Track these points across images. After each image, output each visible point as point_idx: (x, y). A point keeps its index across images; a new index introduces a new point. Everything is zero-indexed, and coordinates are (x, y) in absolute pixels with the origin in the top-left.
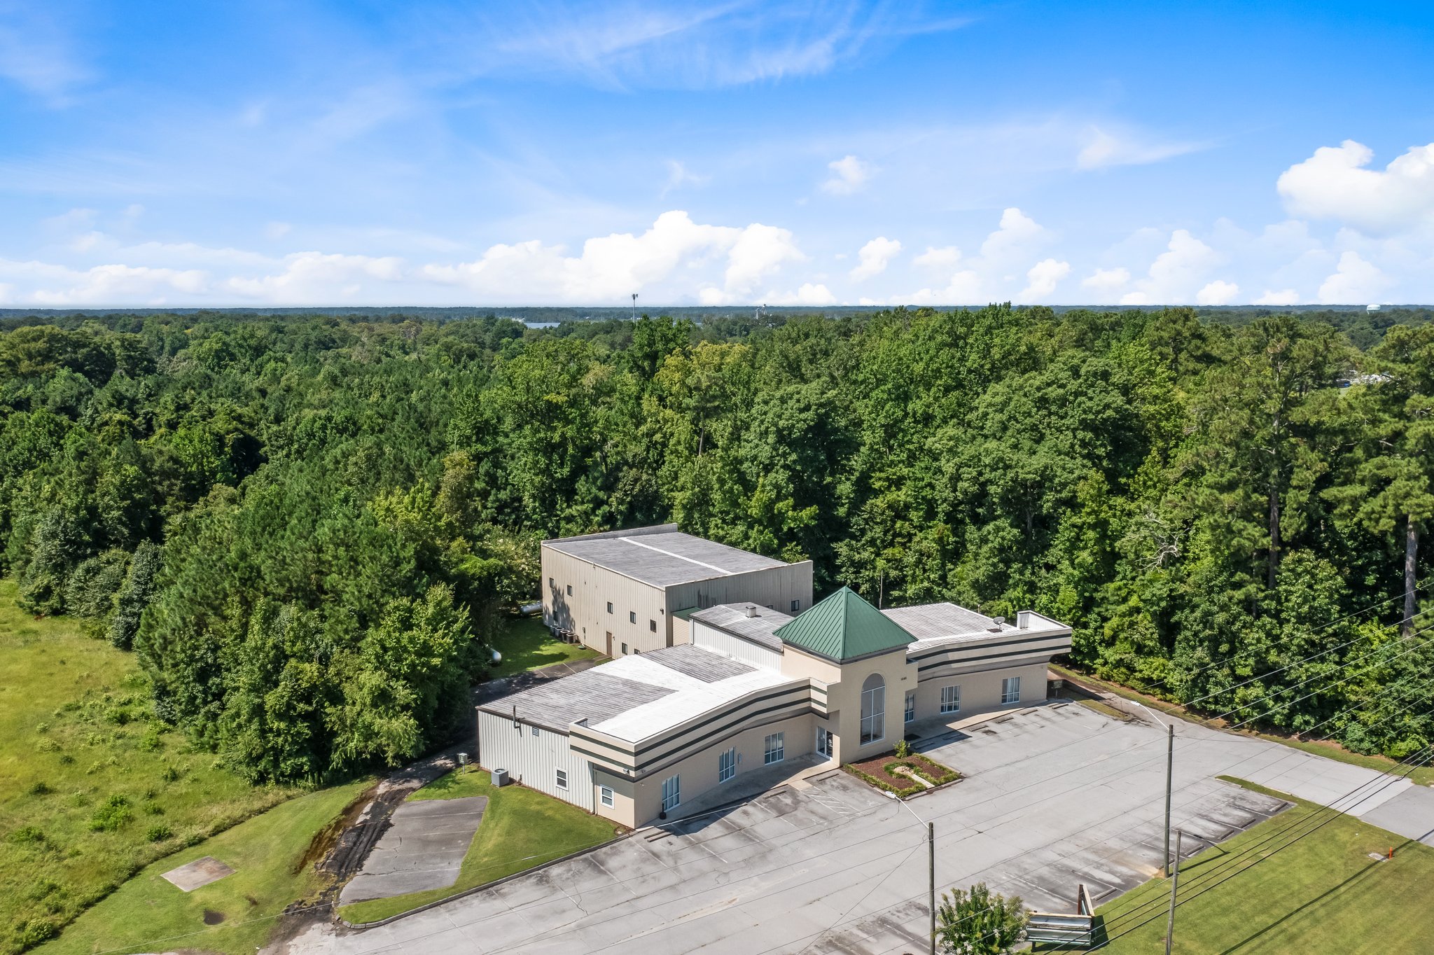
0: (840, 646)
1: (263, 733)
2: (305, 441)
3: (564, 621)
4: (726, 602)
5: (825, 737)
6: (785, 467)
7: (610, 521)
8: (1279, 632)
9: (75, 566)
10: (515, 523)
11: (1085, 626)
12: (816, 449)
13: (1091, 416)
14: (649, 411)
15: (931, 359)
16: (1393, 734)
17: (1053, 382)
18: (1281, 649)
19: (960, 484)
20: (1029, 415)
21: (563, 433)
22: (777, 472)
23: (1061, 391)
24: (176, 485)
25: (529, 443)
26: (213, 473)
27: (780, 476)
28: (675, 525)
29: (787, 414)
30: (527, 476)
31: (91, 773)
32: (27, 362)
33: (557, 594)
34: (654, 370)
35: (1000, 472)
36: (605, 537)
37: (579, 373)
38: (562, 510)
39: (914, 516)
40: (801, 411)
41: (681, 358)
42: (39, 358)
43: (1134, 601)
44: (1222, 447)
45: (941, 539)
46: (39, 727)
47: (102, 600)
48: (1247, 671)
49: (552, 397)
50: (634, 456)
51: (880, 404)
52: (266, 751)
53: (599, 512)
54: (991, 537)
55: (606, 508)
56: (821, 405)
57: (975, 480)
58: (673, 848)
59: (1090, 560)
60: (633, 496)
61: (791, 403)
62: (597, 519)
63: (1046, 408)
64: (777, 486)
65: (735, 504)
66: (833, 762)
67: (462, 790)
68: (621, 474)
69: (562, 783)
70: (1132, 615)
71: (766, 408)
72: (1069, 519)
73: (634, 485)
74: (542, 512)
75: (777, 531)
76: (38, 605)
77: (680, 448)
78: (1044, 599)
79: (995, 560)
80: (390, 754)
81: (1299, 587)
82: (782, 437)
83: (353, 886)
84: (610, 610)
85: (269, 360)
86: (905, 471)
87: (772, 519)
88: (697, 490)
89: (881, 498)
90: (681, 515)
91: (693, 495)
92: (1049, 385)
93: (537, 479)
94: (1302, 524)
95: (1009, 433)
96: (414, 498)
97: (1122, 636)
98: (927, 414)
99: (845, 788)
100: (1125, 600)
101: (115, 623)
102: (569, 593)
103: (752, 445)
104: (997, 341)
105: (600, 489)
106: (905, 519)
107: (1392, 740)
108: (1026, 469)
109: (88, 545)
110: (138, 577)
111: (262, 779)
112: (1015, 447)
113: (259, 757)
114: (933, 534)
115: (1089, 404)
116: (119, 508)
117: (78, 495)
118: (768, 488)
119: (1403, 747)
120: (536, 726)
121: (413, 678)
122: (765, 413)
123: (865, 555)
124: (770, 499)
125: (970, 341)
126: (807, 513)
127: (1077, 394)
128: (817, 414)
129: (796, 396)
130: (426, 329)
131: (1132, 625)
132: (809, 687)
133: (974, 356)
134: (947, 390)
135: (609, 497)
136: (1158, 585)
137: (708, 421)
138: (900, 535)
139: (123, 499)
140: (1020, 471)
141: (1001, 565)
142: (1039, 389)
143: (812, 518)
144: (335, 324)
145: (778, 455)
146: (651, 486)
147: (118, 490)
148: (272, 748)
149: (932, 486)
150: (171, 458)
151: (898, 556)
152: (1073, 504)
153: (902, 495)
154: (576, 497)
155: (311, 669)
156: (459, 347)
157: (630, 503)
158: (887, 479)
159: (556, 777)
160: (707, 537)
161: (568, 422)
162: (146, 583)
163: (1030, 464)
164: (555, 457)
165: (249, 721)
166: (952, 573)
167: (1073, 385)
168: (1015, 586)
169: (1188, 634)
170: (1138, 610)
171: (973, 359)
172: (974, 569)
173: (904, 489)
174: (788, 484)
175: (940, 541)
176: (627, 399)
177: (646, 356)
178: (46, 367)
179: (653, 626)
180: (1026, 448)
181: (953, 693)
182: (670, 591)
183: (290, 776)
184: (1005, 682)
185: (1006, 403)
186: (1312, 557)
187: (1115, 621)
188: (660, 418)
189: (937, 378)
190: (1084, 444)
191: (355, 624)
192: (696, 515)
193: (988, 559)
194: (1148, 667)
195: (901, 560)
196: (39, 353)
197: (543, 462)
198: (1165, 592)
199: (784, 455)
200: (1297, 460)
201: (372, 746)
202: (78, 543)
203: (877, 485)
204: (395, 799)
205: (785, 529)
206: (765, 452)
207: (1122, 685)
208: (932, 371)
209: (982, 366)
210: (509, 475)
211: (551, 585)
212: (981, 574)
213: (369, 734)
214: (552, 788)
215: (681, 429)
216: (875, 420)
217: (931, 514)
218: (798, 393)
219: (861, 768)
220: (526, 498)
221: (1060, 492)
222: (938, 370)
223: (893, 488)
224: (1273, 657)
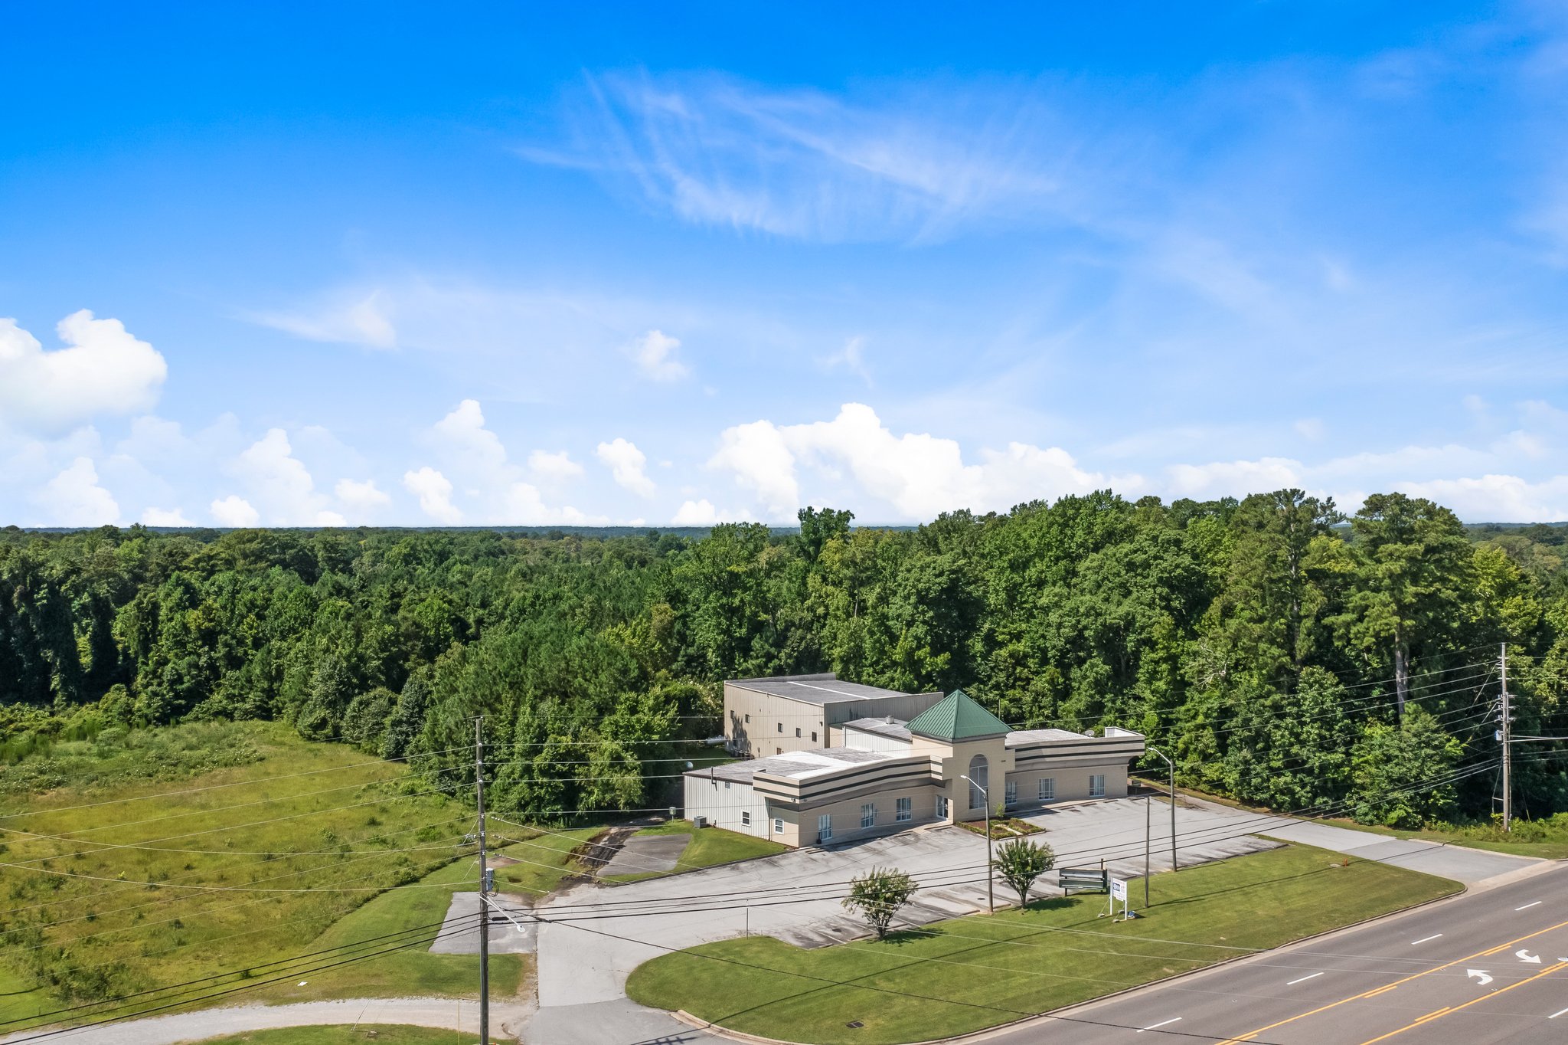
0: (952, 730)
1: (531, 786)
2: (517, 615)
3: (741, 745)
4: (872, 717)
5: (943, 803)
6: (924, 622)
7: (779, 671)
8: (1299, 730)
9: (348, 701)
10: (701, 672)
11: (1166, 743)
12: (950, 608)
13: (1166, 575)
14: (813, 587)
15: (1043, 536)
16: (1387, 806)
17: (1138, 550)
18: (1303, 743)
19: (1062, 630)
20: (1118, 575)
21: (742, 598)
22: (917, 627)
23: (1144, 556)
24: (417, 646)
25: (713, 608)
26: (447, 637)
27: (920, 630)
28: (833, 674)
29: (925, 579)
30: (711, 635)
31: (403, 817)
32: (242, 562)
33: (736, 722)
34: (818, 552)
35: (1093, 618)
36: (775, 681)
37: (755, 551)
38: (740, 664)
39: (1031, 662)
40: (937, 576)
41: (841, 541)
42: (253, 558)
43: (1200, 719)
44: (1249, 588)
45: (1052, 680)
46: (355, 794)
47: (373, 725)
48: (1279, 764)
49: (734, 568)
50: (801, 619)
51: (1002, 570)
52: (532, 799)
53: (771, 665)
54: (1088, 673)
55: (776, 662)
56: (953, 572)
57: (1074, 627)
58: (825, 857)
59: (1164, 687)
60: (799, 652)
61: (929, 570)
62: (769, 671)
63: (1133, 571)
64: (917, 638)
65: (882, 652)
66: (949, 821)
67: (673, 830)
68: (789, 634)
69: (746, 821)
70: (1198, 730)
71: (908, 575)
72: (1147, 655)
73: (800, 643)
74: (722, 666)
75: (918, 676)
76: (315, 733)
77: (839, 613)
78: (1132, 722)
79: (1093, 692)
80: (622, 801)
81: (1312, 693)
82: (922, 599)
83: (602, 870)
84: (780, 730)
85: (454, 564)
86: (1024, 626)
87: (912, 663)
88: (852, 644)
89: (1004, 649)
90: (839, 668)
91: (849, 648)
92: (1135, 552)
93: (719, 638)
94: (1312, 646)
95: (1102, 590)
96: (635, 629)
97: (1192, 747)
98: (1040, 578)
99: (955, 834)
100: (1194, 717)
101: (386, 741)
102: (747, 721)
103: (898, 606)
104: (1099, 520)
105: (771, 646)
106: (1025, 666)
107: (1388, 811)
108: (1113, 616)
109: (356, 686)
110: (407, 702)
111: (528, 820)
112: (1107, 600)
113: (527, 804)
114: (1046, 676)
115: (1165, 565)
116: (379, 659)
117: (351, 646)
118: (910, 639)
119: (1394, 816)
120: (728, 781)
121: (641, 751)
122: (908, 580)
123: (991, 696)
124: (911, 648)
125: (1078, 521)
126: (942, 659)
127: (1156, 558)
128: (949, 579)
129: (933, 565)
130: (586, 545)
131: (1197, 738)
132: (929, 762)
133: (1081, 533)
134: (1058, 559)
135: (779, 652)
136: (1211, 701)
137: (861, 589)
138: (1020, 679)
139: (383, 651)
140: (1108, 617)
141: (1097, 696)
142: (1126, 555)
143: (946, 663)
144: (499, 539)
145: (918, 613)
146: (815, 644)
147: (379, 643)
148: (537, 797)
149: (1043, 636)
150: (414, 623)
151: (1018, 696)
152: (1151, 644)
153: (1021, 647)
154: (752, 653)
155: (567, 741)
156: (631, 554)
157: (796, 657)
158: (1010, 633)
159: (742, 817)
160: (860, 682)
161: (746, 589)
162: (413, 708)
163: (1115, 613)
164: (735, 619)
165: (521, 777)
166: (1061, 708)
167: (1152, 551)
168: (1109, 712)
169: (1236, 738)
170: (1203, 727)
171: (1080, 535)
172: (1079, 701)
173: (1023, 641)
174: (926, 636)
175: (1052, 681)
176: (794, 579)
177: (812, 542)
178: (258, 565)
179: (814, 737)
180: (1115, 601)
181: (1048, 784)
182: (829, 708)
183: (548, 819)
184: (1092, 779)
185: (1101, 567)
186: (1322, 671)
187: (1186, 737)
188: (822, 593)
189: (1048, 550)
190: (1162, 598)
191: (595, 713)
192: (852, 667)
193: (1086, 691)
194: (1211, 771)
195: (1020, 699)
196: (253, 553)
197: (724, 622)
198: (1216, 705)
199: (923, 613)
200: (1305, 595)
201: (608, 797)
202: (350, 684)
203: (1000, 638)
204: (625, 835)
205: (924, 672)
206: (908, 610)
207: (1194, 790)
208: (1045, 544)
209: (1086, 540)
210: (696, 635)
211: (732, 717)
212: (1081, 706)
213: (608, 787)
214: (739, 827)
215: (839, 598)
216: (998, 584)
217: (1044, 661)
218: (934, 562)
219: (970, 825)
220: (710, 654)
221: (1140, 634)
222: (1049, 544)
223: (1014, 641)
224: (1295, 749)
